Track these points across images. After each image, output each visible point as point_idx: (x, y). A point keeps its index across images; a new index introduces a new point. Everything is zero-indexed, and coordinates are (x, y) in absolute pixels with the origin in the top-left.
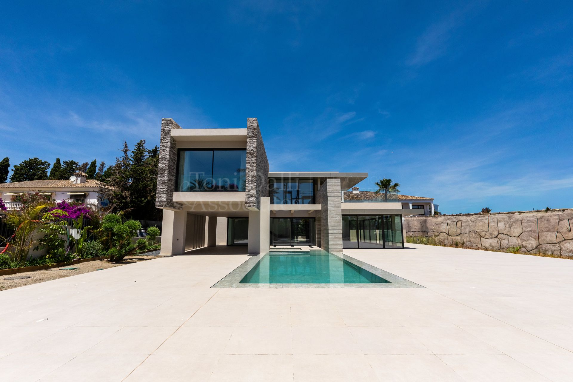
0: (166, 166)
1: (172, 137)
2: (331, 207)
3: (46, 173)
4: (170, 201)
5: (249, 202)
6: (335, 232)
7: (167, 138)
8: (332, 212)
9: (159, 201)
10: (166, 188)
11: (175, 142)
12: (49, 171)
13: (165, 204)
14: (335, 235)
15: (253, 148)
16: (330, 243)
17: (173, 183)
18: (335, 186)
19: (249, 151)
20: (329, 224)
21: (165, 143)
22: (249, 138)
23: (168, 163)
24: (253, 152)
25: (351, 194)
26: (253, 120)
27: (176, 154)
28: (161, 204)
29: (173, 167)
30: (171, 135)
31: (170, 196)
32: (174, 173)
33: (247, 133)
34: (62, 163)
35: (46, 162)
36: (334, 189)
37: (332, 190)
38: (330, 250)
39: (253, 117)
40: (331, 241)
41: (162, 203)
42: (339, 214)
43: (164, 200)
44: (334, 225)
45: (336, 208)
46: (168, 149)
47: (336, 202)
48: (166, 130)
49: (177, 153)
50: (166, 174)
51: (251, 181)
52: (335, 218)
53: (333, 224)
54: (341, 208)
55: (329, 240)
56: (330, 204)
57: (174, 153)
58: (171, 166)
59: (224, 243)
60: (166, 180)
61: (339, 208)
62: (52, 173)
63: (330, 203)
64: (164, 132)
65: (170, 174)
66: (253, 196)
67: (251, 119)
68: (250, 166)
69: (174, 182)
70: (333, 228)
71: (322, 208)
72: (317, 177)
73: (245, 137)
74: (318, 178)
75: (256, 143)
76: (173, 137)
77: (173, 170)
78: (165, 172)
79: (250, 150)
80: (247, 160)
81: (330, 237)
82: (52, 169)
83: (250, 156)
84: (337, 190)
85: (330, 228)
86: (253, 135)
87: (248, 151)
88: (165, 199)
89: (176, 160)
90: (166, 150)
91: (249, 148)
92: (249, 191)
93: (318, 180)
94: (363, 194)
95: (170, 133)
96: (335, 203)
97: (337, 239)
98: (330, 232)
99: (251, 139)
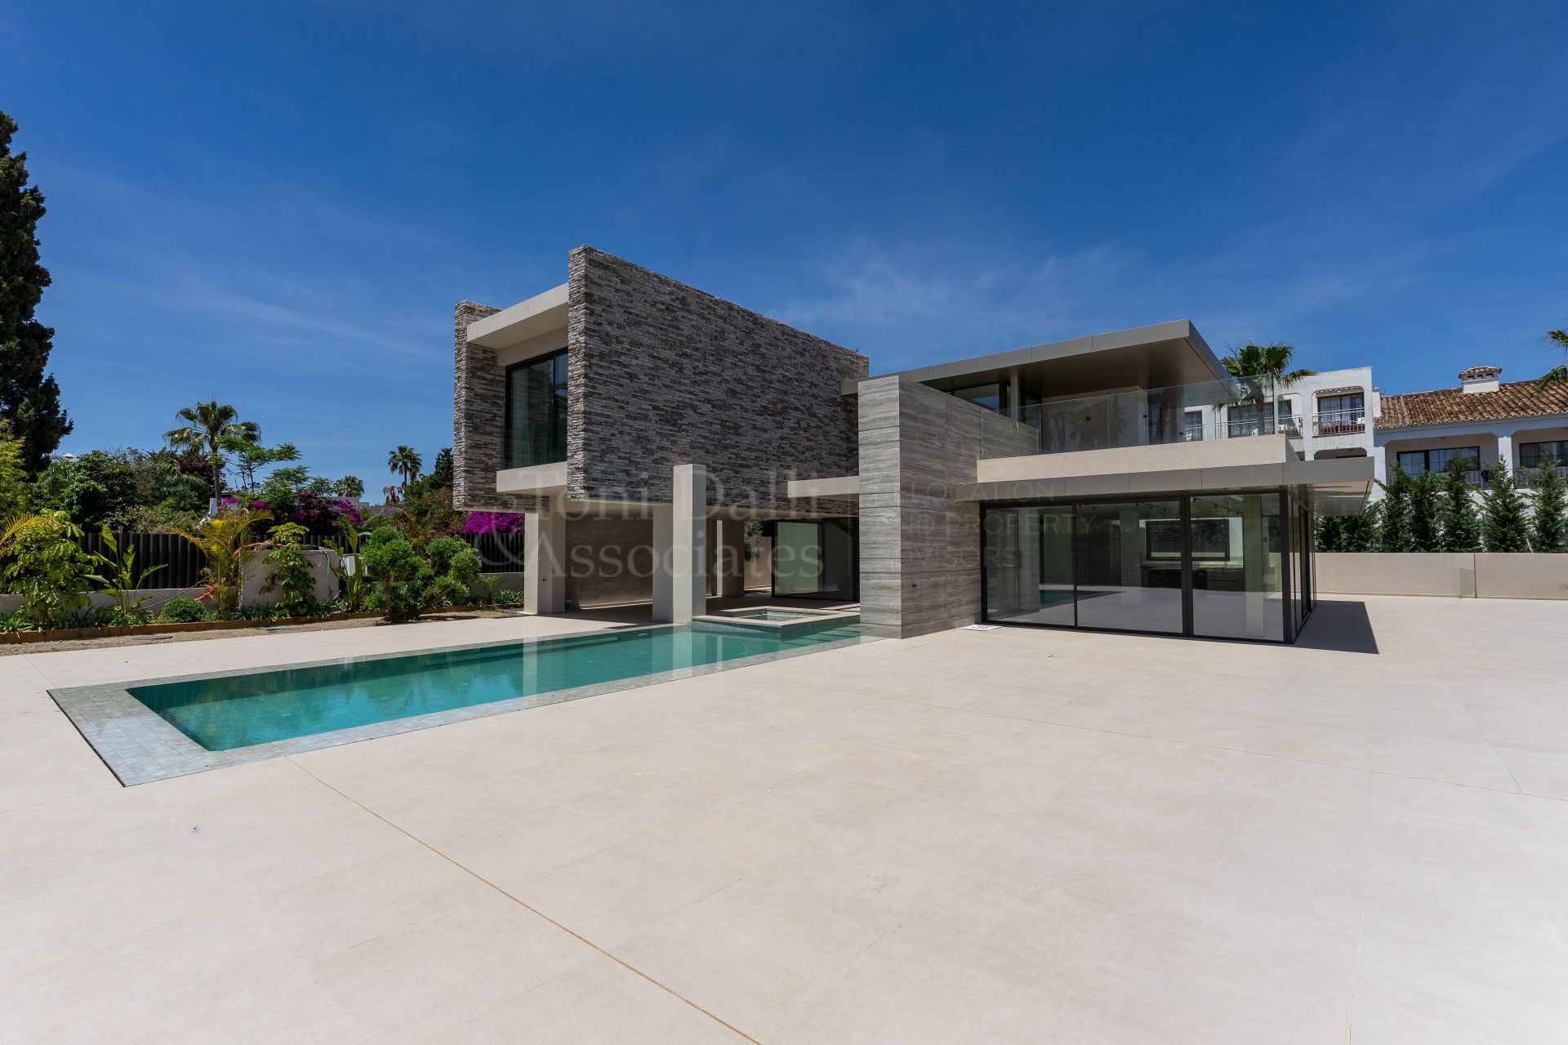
0: (463, 415)
1: (470, 345)
2: (869, 480)
4: (482, 492)
5: (572, 486)
6: (880, 566)
7: (462, 350)
8: (872, 497)
9: (456, 496)
10: (464, 466)
11: (493, 352)
13: (463, 501)
14: (879, 578)
15: (579, 334)
16: (865, 605)
17: (496, 450)
18: (883, 403)
20: (862, 539)
21: (460, 361)
22: (571, 309)
23: (464, 407)
24: (578, 345)
26: (578, 253)
27: (501, 381)
29: (491, 413)
30: (469, 340)
31: (483, 481)
32: (497, 427)
33: (567, 294)
36: (877, 416)
37: (874, 421)
38: (864, 627)
39: (578, 247)
40: (867, 596)
41: (459, 500)
42: (891, 503)
43: (462, 491)
44: (875, 543)
45: (882, 485)
46: (464, 376)
47: (885, 460)
48: (460, 331)
49: (503, 379)
50: (463, 432)
51: (576, 429)
52: (878, 519)
53: (875, 539)
54: (898, 481)
55: (861, 593)
56: (867, 471)
57: (492, 381)
58: (483, 412)
60: (463, 445)
61: (891, 481)
63: (866, 466)
65: (475, 429)
66: (578, 468)
69: (498, 448)
70: (875, 553)
75: (583, 317)
76: (476, 343)
77: (492, 420)
78: (461, 428)
79: (574, 342)
80: (569, 371)
81: (863, 582)
83: (573, 359)
84: (887, 418)
85: (863, 553)
86: (578, 297)
87: (570, 345)
89: (502, 395)
90: (462, 378)
92: (573, 456)
93: (1012, 380)
95: (466, 334)
96: (882, 465)
97: (886, 592)
98: (863, 566)
99: (576, 309)
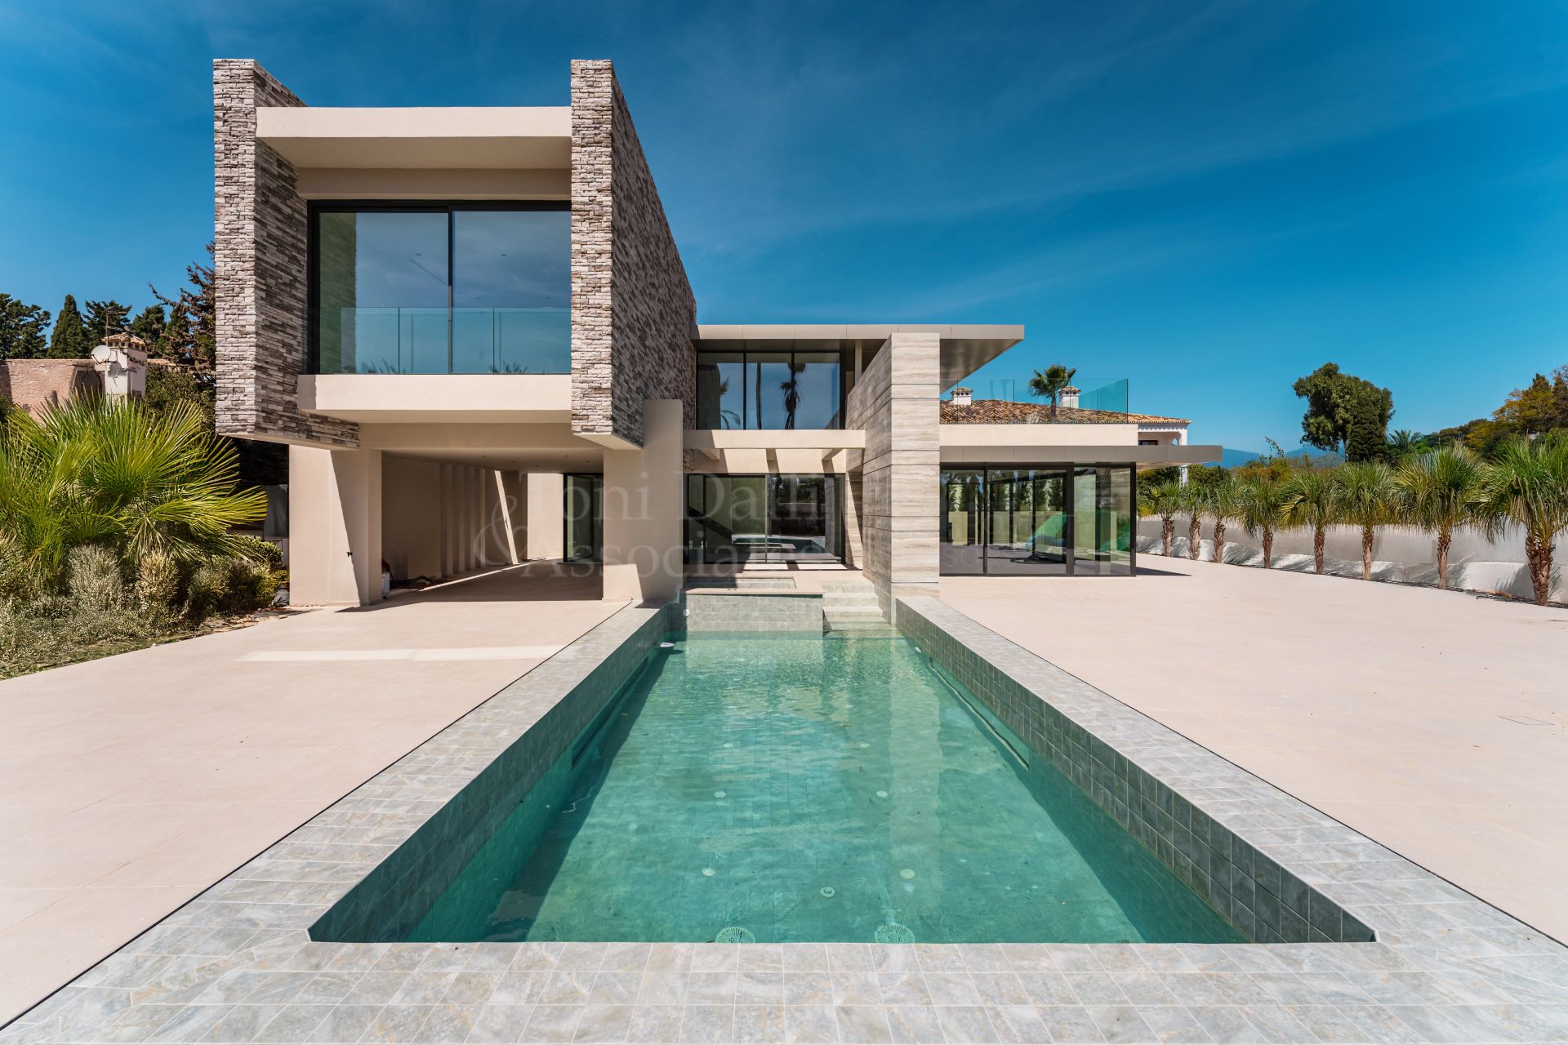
0: (247, 265)
1: (260, 143)
2: (903, 436)
3: (42, 340)
4: (281, 408)
5: (585, 412)
6: (917, 524)
7: (242, 148)
8: (906, 454)
9: (229, 409)
10: (252, 357)
11: (291, 170)
12: (48, 333)
13: (252, 420)
14: (914, 537)
15: (599, 191)
16: (895, 564)
17: (298, 338)
18: (921, 359)
19: (584, 203)
20: (894, 496)
21: (235, 166)
22: (579, 149)
23: (253, 252)
24: (597, 207)
25: (949, 409)
26: (595, 70)
27: (302, 223)
28: (237, 420)
29: (290, 274)
30: (259, 134)
31: (281, 388)
32: (299, 300)
33: (570, 124)
34: (82, 309)
35: (35, 307)
36: (915, 371)
37: (911, 376)
38: (895, 587)
39: (595, 57)
40: (899, 556)
41: (240, 417)
42: (930, 461)
43: (247, 403)
44: (910, 501)
45: (924, 439)
46: (250, 195)
47: (923, 417)
48: (236, 111)
49: (305, 221)
50: (249, 296)
51: (593, 330)
52: (916, 477)
53: (910, 497)
54: (938, 440)
55: (893, 552)
56: (900, 426)
57: (290, 218)
58: (276, 267)
59: (555, 553)
60: (250, 320)
61: (930, 439)
62: (57, 339)
63: (901, 421)
64: (225, 121)
65: (268, 296)
66: (600, 388)
67: (590, 64)
68: (586, 269)
69: (299, 335)
70: (909, 511)
71: (868, 441)
72: (853, 341)
73: (566, 145)
74: (857, 344)
75: (608, 169)
76: (268, 144)
77: (291, 285)
78: (242, 288)
79: (586, 199)
80: (575, 242)
81: (895, 541)
82: (56, 329)
83: (585, 226)
84: (926, 375)
85: (896, 511)
86: (596, 134)
87: (577, 203)
88: (250, 402)
89: (304, 247)
90: (243, 198)
91: (579, 193)
92: (585, 369)
93: (857, 351)
94: (983, 407)
95: (255, 124)
96: (919, 422)
97: (920, 550)
98: (895, 525)
99: (590, 153)
